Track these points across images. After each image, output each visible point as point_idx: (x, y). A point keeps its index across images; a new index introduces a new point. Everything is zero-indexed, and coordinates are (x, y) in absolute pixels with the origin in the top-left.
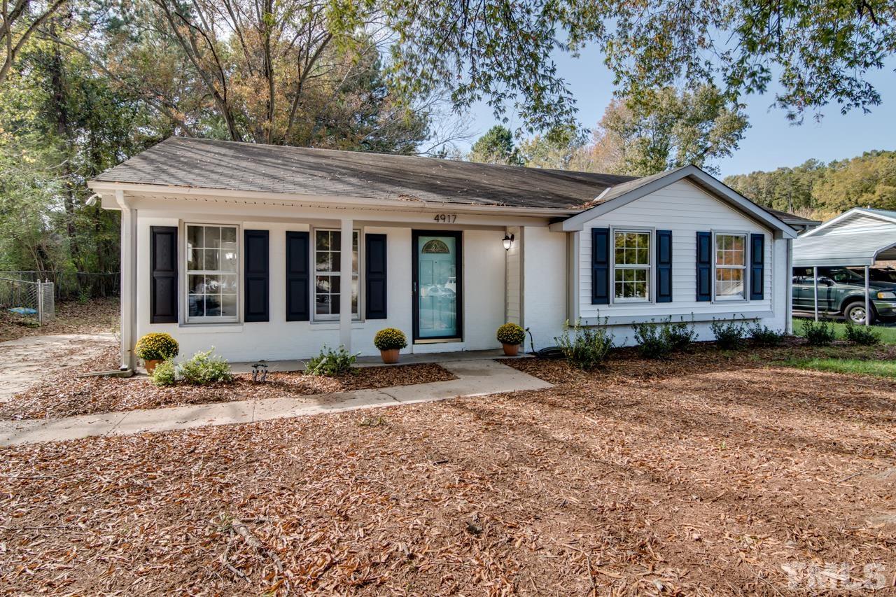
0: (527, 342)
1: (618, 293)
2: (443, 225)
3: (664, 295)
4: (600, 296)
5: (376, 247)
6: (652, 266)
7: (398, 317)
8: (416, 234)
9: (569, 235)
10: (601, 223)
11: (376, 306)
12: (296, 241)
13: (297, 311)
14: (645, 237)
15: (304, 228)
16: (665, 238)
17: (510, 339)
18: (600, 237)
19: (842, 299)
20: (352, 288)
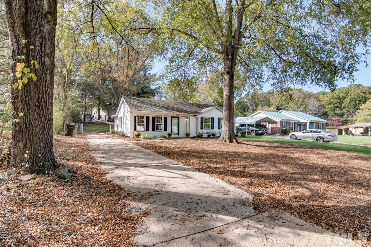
0: (190, 135)
1: (205, 128)
2: (177, 116)
3: (212, 128)
4: (202, 128)
5: (166, 119)
6: (210, 123)
7: (169, 131)
8: (172, 117)
9: (197, 118)
10: (202, 116)
11: (166, 130)
12: (154, 118)
13: (153, 130)
14: (209, 119)
15: (155, 116)
16: (213, 119)
17: (187, 135)
18: (202, 118)
19: (251, 130)
20: (162, 127)
